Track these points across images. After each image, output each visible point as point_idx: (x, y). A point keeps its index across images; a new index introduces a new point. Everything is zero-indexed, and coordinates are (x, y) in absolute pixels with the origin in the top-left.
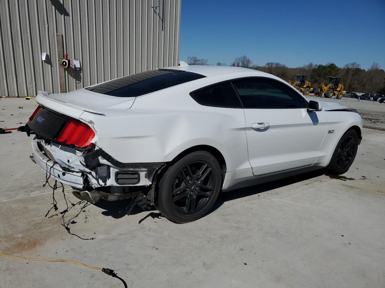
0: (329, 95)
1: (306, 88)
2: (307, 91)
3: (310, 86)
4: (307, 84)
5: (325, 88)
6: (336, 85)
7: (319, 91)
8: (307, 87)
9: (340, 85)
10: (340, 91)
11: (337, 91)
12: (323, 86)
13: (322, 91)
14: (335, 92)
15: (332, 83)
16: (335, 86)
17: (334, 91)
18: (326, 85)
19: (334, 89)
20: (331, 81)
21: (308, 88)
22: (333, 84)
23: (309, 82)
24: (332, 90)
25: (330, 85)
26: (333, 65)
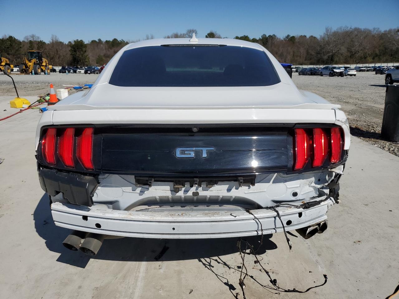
0: (38, 72)
1: (5, 66)
2: (8, 69)
3: (8, 62)
4: (5, 61)
5: (30, 64)
6: (40, 59)
7: (24, 67)
8: (6, 64)
9: (44, 60)
10: (46, 66)
11: (43, 66)
12: (27, 62)
13: (28, 67)
14: (42, 67)
15: (35, 57)
16: (39, 62)
17: (40, 66)
18: (30, 61)
19: (40, 64)
20: (33, 56)
21: (7, 66)
22: (37, 59)
23: (6, 59)
24: (38, 66)
25: (34, 60)
26: (12, 38)
